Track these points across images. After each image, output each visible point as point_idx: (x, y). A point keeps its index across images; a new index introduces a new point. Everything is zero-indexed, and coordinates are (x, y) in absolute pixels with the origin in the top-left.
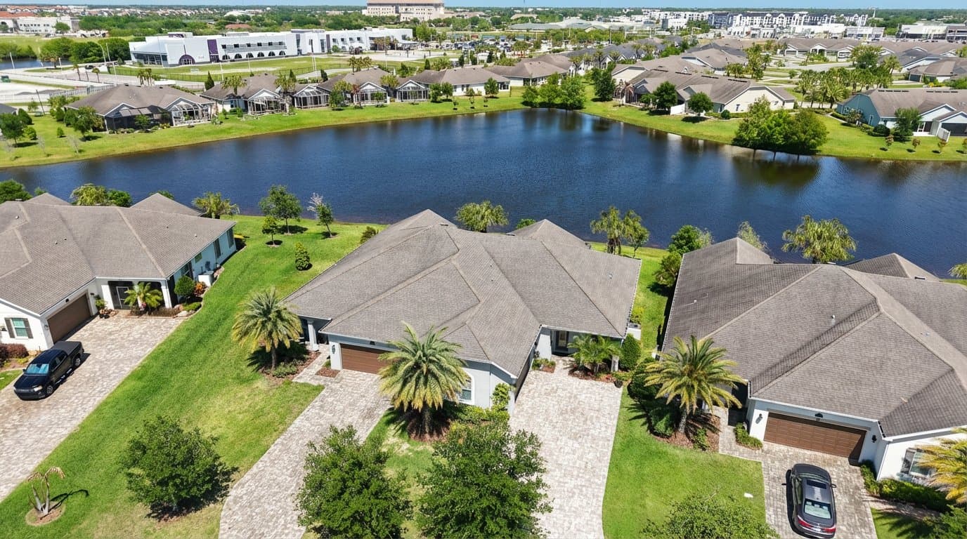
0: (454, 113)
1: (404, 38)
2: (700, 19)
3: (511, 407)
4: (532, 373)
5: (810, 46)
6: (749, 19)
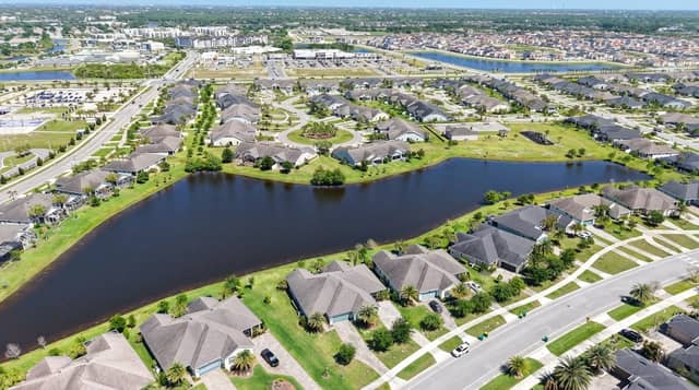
6: (203, 42)
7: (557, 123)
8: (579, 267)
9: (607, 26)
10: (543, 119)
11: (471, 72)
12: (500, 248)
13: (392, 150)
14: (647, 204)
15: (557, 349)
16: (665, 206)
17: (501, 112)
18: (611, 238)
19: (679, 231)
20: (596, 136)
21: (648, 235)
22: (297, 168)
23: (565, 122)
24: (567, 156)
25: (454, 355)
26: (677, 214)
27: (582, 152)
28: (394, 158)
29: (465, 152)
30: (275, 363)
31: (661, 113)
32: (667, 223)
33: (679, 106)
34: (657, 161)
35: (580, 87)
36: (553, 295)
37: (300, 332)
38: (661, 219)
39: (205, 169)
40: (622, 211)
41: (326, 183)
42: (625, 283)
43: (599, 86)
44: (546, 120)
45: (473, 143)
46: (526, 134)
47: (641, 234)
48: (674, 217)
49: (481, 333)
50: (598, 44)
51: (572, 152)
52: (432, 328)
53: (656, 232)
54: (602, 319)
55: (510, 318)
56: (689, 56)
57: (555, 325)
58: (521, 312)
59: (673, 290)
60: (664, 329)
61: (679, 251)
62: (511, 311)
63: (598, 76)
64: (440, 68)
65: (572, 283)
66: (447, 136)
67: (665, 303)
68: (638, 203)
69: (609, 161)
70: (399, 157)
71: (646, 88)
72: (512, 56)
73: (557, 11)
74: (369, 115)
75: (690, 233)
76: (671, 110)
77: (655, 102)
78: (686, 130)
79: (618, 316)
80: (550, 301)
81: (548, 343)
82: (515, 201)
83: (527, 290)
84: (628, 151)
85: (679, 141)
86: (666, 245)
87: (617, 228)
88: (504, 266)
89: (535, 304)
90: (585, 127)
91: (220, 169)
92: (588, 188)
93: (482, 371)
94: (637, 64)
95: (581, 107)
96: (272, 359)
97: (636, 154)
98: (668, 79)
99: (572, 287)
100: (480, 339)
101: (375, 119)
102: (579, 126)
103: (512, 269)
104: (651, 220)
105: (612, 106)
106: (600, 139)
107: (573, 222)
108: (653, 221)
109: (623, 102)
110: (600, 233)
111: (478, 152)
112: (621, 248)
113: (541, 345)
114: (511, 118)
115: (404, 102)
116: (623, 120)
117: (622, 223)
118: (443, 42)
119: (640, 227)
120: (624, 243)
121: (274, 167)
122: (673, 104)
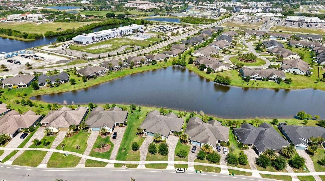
0: (157, 68)
1: (141, 28)
2: (232, 7)
3: (167, 140)
4: (169, 136)
5: (252, 33)
6: (245, 10)
13: (272, 75)
22: (214, 72)
74: (285, 54)
101: (289, 58)
121: (205, 70)
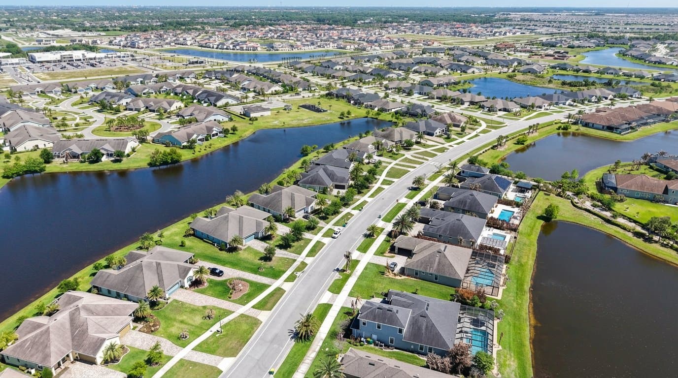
7: (322, 96)
8: (379, 179)
9: (320, 21)
10: (311, 95)
11: (233, 64)
12: (331, 176)
13: (209, 129)
14: (401, 137)
15: (387, 220)
16: (412, 136)
17: (277, 93)
18: (389, 160)
19: (423, 150)
20: (352, 102)
21: (408, 155)
22: (128, 155)
23: (327, 95)
24: (339, 118)
25: (334, 238)
26: (419, 140)
27: (349, 113)
28: (214, 135)
29: (266, 125)
30: (220, 273)
31: (385, 82)
32: (415, 146)
33: (395, 76)
34: (396, 113)
35: (325, 69)
36: (372, 196)
37: (224, 255)
38: (411, 145)
39: (26, 172)
40: (390, 143)
41: (165, 163)
42: (408, 181)
43: (338, 67)
44: (314, 95)
45: (268, 117)
46: (304, 107)
47: (404, 155)
48: (418, 143)
49: (343, 223)
50: (320, 35)
51: (342, 114)
52: (313, 228)
53: (411, 152)
54: (403, 200)
55: (355, 212)
56: (386, 42)
57: (381, 209)
58: (360, 208)
59: (432, 179)
60: (436, 197)
61: (427, 160)
62: (353, 209)
63: (333, 60)
64: (202, 62)
65: (379, 187)
66: (246, 114)
67: (430, 186)
68: (397, 138)
69: (367, 117)
70: (217, 134)
71: (369, 66)
72: (259, 49)
73: (275, 8)
74: (166, 105)
75: (428, 150)
76: (391, 80)
77: (378, 75)
78: (404, 92)
79: (411, 197)
80: (372, 199)
81: (381, 218)
82: (322, 150)
83: (356, 197)
84: (376, 109)
85: (404, 99)
86: (420, 158)
87: (390, 154)
88: (337, 187)
89: (365, 202)
90: (343, 97)
91: (42, 170)
92: (364, 135)
93: (354, 240)
94: (355, 49)
95: (333, 84)
96: (217, 271)
97: (382, 110)
98: (380, 59)
99: (380, 190)
100: (344, 226)
101: (173, 108)
102: (338, 96)
103: (343, 187)
104: (407, 146)
105: (354, 81)
106: (355, 104)
107: (365, 155)
108: (408, 146)
109: (360, 77)
110: (382, 159)
111: (276, 123)
112: (397, 164)
113: (378, 221)
114: (287, 97)
115: (191, 92)
116: (365, 90)
117: (392, 151)
118: (190, 39)
119: (402, 152)
120: (397, 162)
121: (104, 159)
122: (391, 75)
